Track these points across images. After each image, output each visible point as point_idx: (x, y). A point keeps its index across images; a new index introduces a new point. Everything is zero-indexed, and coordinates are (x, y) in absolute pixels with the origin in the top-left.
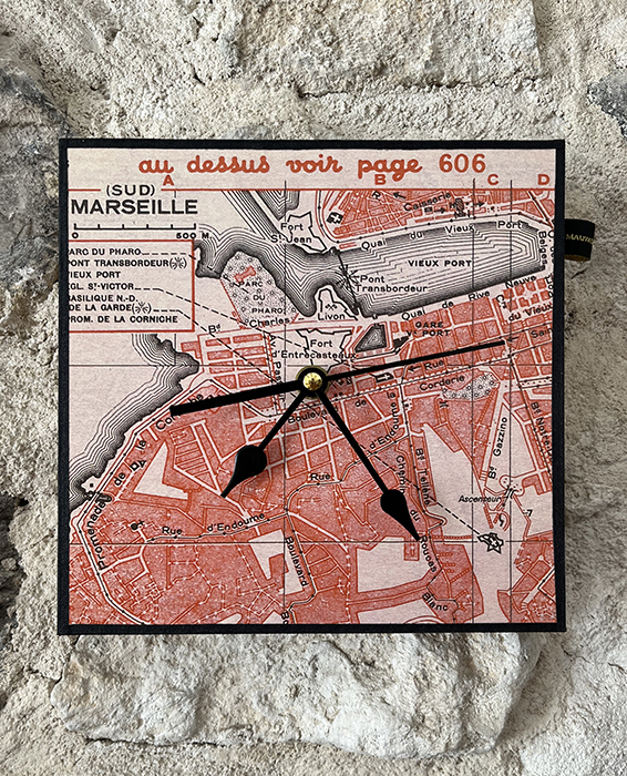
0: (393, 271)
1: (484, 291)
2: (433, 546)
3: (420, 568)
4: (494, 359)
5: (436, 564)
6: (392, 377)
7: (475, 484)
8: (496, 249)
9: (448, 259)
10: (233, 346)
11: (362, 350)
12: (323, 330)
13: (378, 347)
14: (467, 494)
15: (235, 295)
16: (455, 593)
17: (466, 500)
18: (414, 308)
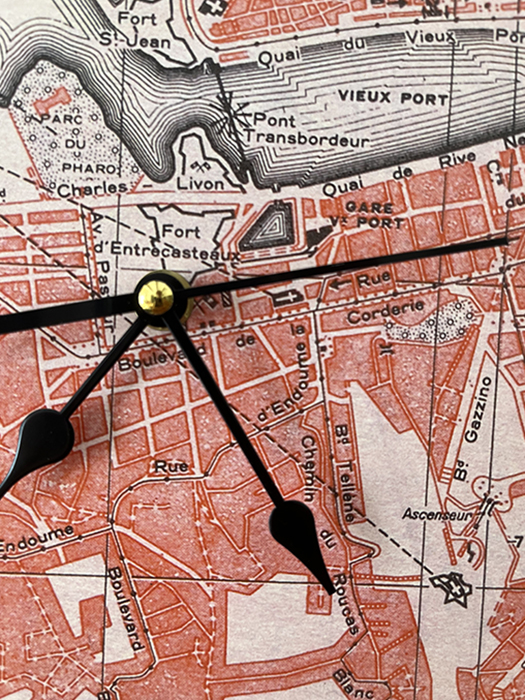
0: (311, 108)
1: (466, 151)
2: (354, 592)
3: (330, 628)
4: (475, 274)
5: (358, 621)
6: (300, 297)
7: (432, 489)
8: (492, 77)
9: (408, 90)
10: (28, 229)
11: (252, 247)
12: (185, 208)
13: (280, 242)
14: (418, 506)
15: (33, 138)
16: (387, 671)
17: (415, 516)
18: (345, 176)
